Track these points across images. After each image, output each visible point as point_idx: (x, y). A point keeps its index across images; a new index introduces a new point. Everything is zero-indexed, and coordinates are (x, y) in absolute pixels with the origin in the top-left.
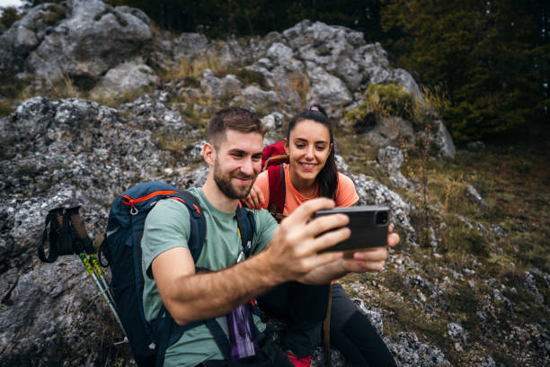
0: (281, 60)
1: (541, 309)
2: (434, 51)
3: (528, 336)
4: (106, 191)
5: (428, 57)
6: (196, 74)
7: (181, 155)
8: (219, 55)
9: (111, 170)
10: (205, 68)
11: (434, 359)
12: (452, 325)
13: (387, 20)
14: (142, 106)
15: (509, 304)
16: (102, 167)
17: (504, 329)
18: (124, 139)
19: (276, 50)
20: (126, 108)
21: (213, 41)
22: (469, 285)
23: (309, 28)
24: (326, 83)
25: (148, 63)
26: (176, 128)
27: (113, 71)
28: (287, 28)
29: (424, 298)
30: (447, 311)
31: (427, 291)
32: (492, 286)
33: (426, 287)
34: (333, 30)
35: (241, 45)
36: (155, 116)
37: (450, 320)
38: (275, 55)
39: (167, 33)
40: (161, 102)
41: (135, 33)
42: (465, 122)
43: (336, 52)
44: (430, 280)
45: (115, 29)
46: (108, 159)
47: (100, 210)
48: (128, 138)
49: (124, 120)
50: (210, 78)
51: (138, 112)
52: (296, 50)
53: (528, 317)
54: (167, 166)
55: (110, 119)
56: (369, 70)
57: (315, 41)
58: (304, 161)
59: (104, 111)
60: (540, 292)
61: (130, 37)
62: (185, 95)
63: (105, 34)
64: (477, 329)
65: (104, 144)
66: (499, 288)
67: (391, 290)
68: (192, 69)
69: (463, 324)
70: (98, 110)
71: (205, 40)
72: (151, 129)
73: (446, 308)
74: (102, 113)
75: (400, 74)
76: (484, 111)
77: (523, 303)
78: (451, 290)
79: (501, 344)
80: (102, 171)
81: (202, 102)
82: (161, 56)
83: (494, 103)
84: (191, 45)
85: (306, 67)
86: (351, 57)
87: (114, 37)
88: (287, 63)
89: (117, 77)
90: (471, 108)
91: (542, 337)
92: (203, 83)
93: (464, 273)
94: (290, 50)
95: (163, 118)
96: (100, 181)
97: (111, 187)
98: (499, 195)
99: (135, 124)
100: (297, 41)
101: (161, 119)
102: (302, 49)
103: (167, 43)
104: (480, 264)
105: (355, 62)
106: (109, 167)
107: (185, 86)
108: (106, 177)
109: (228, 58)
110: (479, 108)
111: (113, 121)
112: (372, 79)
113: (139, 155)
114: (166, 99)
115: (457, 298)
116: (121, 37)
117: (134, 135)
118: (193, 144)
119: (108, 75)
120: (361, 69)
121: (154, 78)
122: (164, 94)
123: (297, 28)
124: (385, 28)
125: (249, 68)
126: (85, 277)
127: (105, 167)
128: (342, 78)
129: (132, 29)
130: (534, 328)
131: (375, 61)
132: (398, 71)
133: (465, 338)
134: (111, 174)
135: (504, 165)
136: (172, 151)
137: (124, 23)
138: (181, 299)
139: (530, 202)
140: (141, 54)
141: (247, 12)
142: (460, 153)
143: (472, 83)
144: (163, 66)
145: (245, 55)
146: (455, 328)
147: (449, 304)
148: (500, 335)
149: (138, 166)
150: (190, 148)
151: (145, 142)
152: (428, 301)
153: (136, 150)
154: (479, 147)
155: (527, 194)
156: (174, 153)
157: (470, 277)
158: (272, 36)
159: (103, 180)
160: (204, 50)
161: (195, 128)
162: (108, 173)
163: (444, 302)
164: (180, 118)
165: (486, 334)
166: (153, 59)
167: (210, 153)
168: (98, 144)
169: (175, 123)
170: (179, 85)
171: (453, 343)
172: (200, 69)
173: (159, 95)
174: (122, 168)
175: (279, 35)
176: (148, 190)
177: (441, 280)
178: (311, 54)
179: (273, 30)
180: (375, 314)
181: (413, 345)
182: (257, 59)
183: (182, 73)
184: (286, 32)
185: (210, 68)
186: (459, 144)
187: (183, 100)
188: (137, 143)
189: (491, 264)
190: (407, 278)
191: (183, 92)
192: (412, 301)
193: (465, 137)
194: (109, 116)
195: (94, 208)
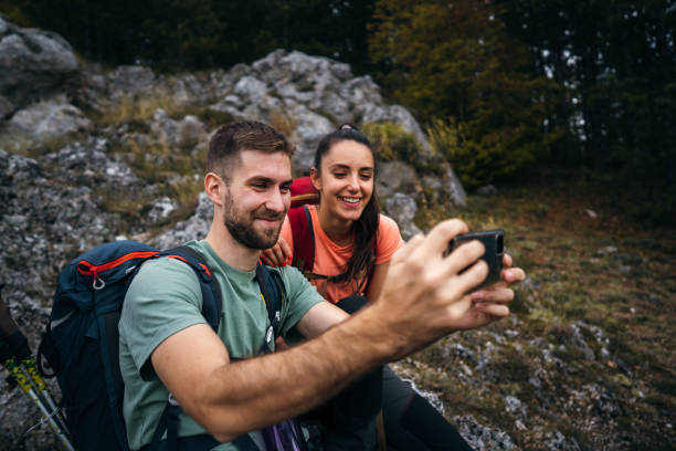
0: (253, 98)
1: (594, 366)
2: (432, 84)
3: (588, 399)
4: (28, 273)
5: (427, 92)
6: (143, 115)
7: (136, 218)
8: (172, 93)
9: (33, 244)
10: (155, 108)
11: (501, 445)
12: (509, 399)
13: (375, 50)
14: (73, 157)
15: (561, 365)
16: (20, 240)
17: (560, 395)
18: (51, 200)
19: (246, 86)
20: (49, 161)
21: (162, 76)
22: (514, 349)
23: (286, 59)
24: (310, 124)
25: (75, 102)
26: (124, 183)
27: (24, 113)
28: (258, 59)
29: (469, 372)
30: (497, 383)
31: (471, 362)
32: (540, 346)
33: (469, 357)
34: (315, 60)
35: (199, 81)
36: (92, 170)
37: (503, 393)
38: (245, 91)
39: (97, 66)
40: (100, 150)
41: (54, 62)
42: (473, 164)
43: (320, 86)
44: (472, 348)
45: (24, 56)
46: (29, 230)
47: (23, 298)
48: (56, 198)
49: (48, 174)
50: (164, 120)
51: (67, 165)
52: (270, 85)
53: (584, 377)
54: (117, 234)
55: (26, 174)
56: (360, 107)
57: (294, 74)
58: (346, 194)
59: (17, 163)
60: (591, 347)
61: (46, 67)
62: (130, 142)
63: (9, 62)
64: (534, 400)
65: (20, 209)
66: (547, 348)
67: (430, 366)
68: (137, 110)
69: (518, 396)
70: (7, 161)
71: (151, 75)
72: (89, 186)
73: (495, 380)
74: (13, 165)
75: (397, 111)
76: (492, 150)
77: (575, 363)
78: (497, 356)
79: (561, 413)
80: (20, 246)
81: (154, 150)
82: (93, 94)
83: (501, 140)
84: (132, 81)
85: (285, 105)
86: (338, 92)
87: (22, 67)
88: (260, 101)
89: (29, 121)
90: (478, 147)
91: (602, 398)
92: (155, 127)
93: (506, 335)
94: (264, 85)
95: (105, 171)
96: (17, 259)
97: (35, 266)
98: (521, 243)
99: (64, 180)
100: (271, 74)
101: (101, 173)
102: (278, 84)
103: (98, 79)
104: (521, 323)
105: (344, 99)
106: (30, 240)
107: (130, 131)
108: (26, 253)
109: (183, 97)
110: (486, 147)
111: (32, 176)
112: (365, 119)
113: (75, 221)
114: (105, 149)
115: (505, 366)
116: (33, 67)
117: (66, 194)
118: (152, 203)
119: (16, 119)
120: (351, 107)
121: (85, 123)
122: (102, 142)
123: (270, 59)
124: (375, 59)
125: (212, 107)
126: (5, 401)
127: (24, 240)
128: (330, 118)
129: (48, 57)
130: (592, 389)
131: (366, 97)
132: (393, 108)
133: (524, 412)
134: (34, 249)
135: (520, 209)
136: (121, 213)
137: (36, 49)
138: (230, 400)
139: (554, 248)
140: (64, 91)
141: (204, 40)
142: (472, 199)
143: (475, 118)
144: (96, 106)
145: (207, 93)
146: (512, 402)
147: (497, 374)
148: (558, 403)
149: (75, 236)
150: (148, 209)
151: (83, 203)
152: (474, 375)
153: (69, 215)
154: (491, 191)
155: (550, 239)
156: (126, 216)
157: (514, 339)
158: (240, 69)
159: (22, 258)
160: (151, 87)
161: (151, 182)
162: (29, 248)
163: (491, 373)
164: (129, 171)
165: (544, 405)
166: (82, 98)
167: (216, 187)
168: (10, 209)
169: (122, 178)
170: (121, 130)
171: (513, 421)
172: (148, 110)
173: (95, 143)
174: (51, 240)
175: (248, 69)
176: (116, 252)
177: (483, 347)
178: (290, 90)
179: (240, 62)
180: (431, 397)
181: (475, 430)
182: (222, 97)
183: (124, 115)
184: (256, 64)
185: (161, 107)
186: (470, 190)
187: (129, 149)
188: (70, 205)
189: (532, 322)
190: (447, 349)
191: (128, 138)
192: (456, 376)
193: (475, 182)
194: (25, 170)
195: (13, 298)
